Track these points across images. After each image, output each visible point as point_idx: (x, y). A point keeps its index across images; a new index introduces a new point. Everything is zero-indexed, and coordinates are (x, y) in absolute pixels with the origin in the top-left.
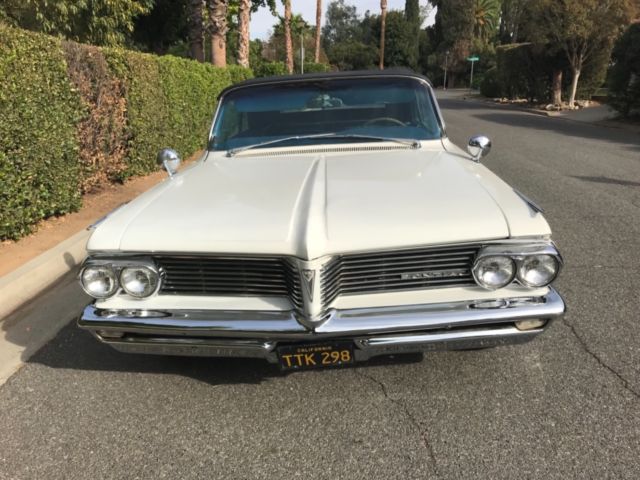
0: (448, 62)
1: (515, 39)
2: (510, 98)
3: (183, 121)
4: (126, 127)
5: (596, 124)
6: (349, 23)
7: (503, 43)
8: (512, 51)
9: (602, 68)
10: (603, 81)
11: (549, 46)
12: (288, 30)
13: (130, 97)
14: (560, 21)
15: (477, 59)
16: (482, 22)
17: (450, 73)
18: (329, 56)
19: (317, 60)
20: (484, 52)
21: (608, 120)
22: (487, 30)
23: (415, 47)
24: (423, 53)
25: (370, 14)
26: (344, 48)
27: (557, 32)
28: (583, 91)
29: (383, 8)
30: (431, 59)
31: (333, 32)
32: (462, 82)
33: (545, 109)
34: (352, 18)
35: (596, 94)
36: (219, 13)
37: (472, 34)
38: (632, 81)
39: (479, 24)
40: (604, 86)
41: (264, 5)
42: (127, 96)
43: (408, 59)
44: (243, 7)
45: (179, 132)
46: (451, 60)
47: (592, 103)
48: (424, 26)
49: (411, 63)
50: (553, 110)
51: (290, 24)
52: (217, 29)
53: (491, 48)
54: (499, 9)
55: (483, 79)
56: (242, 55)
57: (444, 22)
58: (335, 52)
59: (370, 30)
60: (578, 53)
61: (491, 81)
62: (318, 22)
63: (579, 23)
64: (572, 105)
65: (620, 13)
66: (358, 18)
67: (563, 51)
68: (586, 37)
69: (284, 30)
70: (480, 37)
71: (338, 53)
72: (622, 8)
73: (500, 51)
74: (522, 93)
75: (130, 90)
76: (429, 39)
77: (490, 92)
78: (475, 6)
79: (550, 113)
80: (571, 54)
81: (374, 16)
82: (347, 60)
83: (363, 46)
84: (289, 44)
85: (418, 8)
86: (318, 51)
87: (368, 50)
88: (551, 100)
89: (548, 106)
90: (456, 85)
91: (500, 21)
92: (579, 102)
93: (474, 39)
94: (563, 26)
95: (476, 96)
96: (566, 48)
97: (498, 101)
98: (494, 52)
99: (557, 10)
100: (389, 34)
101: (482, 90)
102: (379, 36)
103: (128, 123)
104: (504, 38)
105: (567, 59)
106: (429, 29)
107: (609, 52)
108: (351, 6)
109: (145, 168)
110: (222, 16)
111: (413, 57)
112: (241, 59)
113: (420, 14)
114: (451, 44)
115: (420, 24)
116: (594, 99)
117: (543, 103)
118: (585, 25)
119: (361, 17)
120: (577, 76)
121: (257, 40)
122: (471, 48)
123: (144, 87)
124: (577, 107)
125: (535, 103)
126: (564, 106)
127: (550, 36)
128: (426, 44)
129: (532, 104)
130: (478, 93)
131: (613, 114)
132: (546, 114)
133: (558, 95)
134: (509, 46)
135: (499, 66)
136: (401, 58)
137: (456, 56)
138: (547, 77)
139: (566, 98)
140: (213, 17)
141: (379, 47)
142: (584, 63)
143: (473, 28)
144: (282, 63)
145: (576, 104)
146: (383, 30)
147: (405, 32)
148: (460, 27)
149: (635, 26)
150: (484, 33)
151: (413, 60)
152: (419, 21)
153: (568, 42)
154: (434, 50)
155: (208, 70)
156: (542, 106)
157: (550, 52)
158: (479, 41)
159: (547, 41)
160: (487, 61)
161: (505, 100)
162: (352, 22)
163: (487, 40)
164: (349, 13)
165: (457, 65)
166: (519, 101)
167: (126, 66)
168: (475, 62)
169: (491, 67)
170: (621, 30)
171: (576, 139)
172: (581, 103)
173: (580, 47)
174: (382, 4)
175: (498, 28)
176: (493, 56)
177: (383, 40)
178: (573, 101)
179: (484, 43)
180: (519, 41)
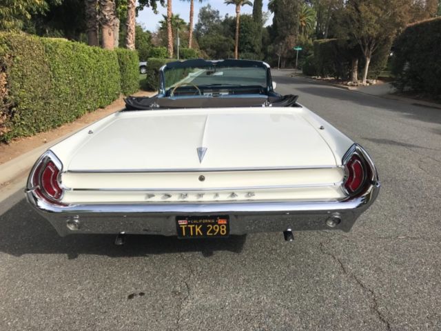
0: (281, 51)
1: (326, 36)
2: (323, 76)
3: (69, 91)
4: (8, 97)
5: (382, 97)
6: (214, 22)
7: (318, 39)
8: (325, 44)
9: (384, 58)
10: (385, 67)
11: (349, 41)
12: (170, 25)
13: (12, 72)
14: (357, 24)
15: (300, 49)
16: (304, 24)
17: (282, 58)
18: (199, 45)
19: (190, 47)
20: (305, 44)
21: (390, 94)
22: (308, 30)
23: (259, 40)
24: (265, 43)
25: (229, 16)
26: (210, 39)
27: (354, 32)
28: (372, 73)
29: (237, 12)
30: (270, 48)
31: (203, 27)
32: (290, 65)
33: (346, 85)
34: (216, 19)
35: (380, 75)
36: (108, 9)
37: (297, 32)
38: (406, 68)
39: (302, 25)
40: (386, 69)
41: (148, 6)
42: (8, 71)
43: (254, 48)
44: (130, 6)
45: (66, 100)
46: (283, 50)
47: (378, 81)
48: (265, 26)
49: (256, 51)
50: (352, 86)
51: (171, 21)
52: (107, 21)
53: (310, 42)
54: (316, 16)
55: (304, 62)
56: (130, 41)
57: (278, 23)
58: (204, 41)
59: (228, 26)
60: (369, 47)
61: (310, 64)
62: (191, 20)
63: (370, 26)
64: (364, 83)
65: (398, 20)
66: (221, 19)
67: (359, 45)
68: (375, 36)
69: (167, 25)
70: (303, 34)
71: (206, 42)
72: (400, 16)
73: (316, 44)
74: (331, 73)
75: (12, 66)
76: (268, 34)
77: (309, 72)
78: (299, 13)
79: (350, 88)
80: (364, 47)
81: (231, 17)
82: (212, 47)
83: (223, 38)
84: (170, 35)
85: (261, 13)
86: (191, 40)
87: (227, 41)
88: (350, 79)
89: (349, 83)
90: (287, 67)
91: (316, 24)
92: (369, 80)
93: (299, 35)
94: (359, 28)
95: (300, 75)
96: (361, 43)
97: (314, 78)
98: (312, 45)
99: (355, 17)
100: (241, 30)
101: (303, 71)
102: (235, 31)
103: (10, 94)
104: (318, 35)
105: (361, 51)
106: (269, 27)
107: (390, 46)
108: (216, 10)
109: (30, 130)
110: (110, 11)
111: (258, 46)
112: (129, 44)
113: (263, 17)
114: (283, 38)
115: (262, 24)
116: (380, 78)
117: (345, 81)
118: (374, 28)
119: (223, 18)
120: (368, 62)
121: (148, 31)
122: (296, 42)
123: (28, 64)
124: (368, 84)
125: (340, 81)
126: (359, 83)
127: (350, 34)
128: (267, 38)
129: (338, 81)
130: (301, 72)
131: (393, 90)
132: (347, 88)
133: (355, 75)
134: (322, 41)
135: (315, 55)
136: (250, 47)
137: (287, 47)
138: (348, 63)
139: (360, 77)
140: (103, 12)
141: (234, 39)
142: (372, 54)
143: (298, 28)
144: (164, 48)
145: (367, 82)
146: (237, 28)
147: (253, 30)
148: (289, 26)
149: (409, 28)
150: (305, 32)
151: (257, 48)
152: (262, 22)
153: (362, 39)
154: (272, 42)
155: (95, 52)
156: (345, 83)
157: (350, 46)
158: (302, 37)
159: (348, 38)
160: (308, 50)
161: (320, 78)
162: (217, 21)
163: (307, 37)
164: (214, 15)
165: (287, 53)
166: (329, 78)
167: (8, 45)
168: (299, 51)
169: (310, 54)
170: (399, 31)
171: (369, 108)
172: (371, 81)
173: (370, 43)
174: (236, 10)
175: (315, 28)
176: (311, 47)
177: (237, 34)
178: (365, 80)
179: (306, 38)
180: (328, 37)
